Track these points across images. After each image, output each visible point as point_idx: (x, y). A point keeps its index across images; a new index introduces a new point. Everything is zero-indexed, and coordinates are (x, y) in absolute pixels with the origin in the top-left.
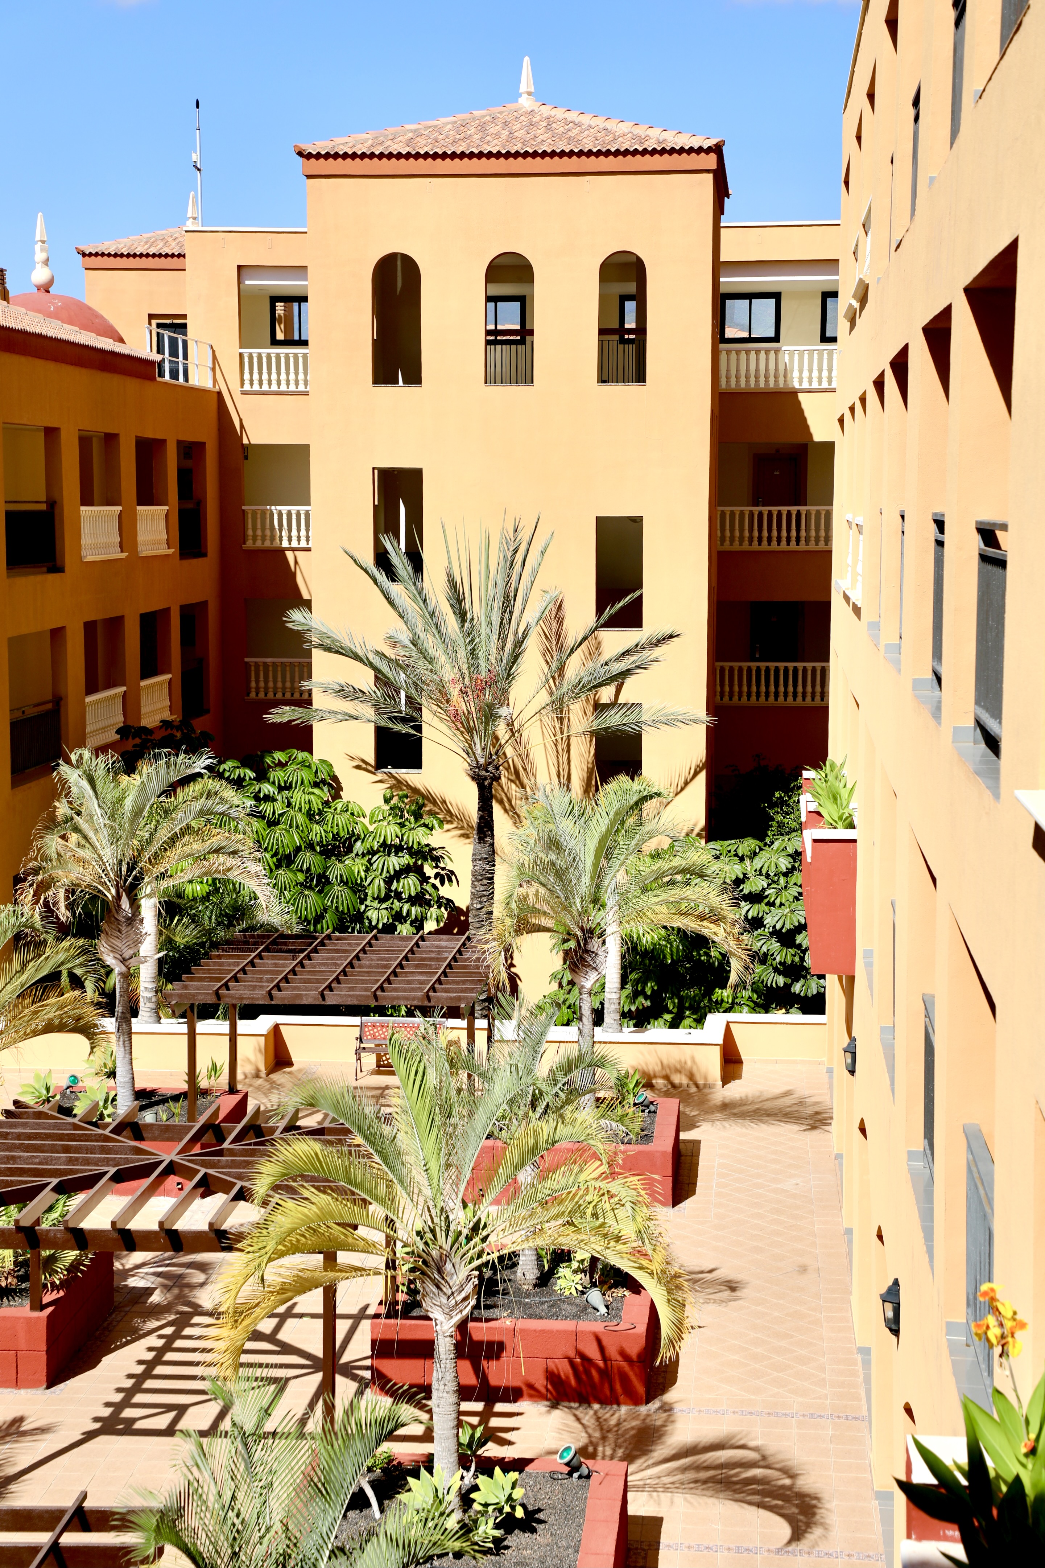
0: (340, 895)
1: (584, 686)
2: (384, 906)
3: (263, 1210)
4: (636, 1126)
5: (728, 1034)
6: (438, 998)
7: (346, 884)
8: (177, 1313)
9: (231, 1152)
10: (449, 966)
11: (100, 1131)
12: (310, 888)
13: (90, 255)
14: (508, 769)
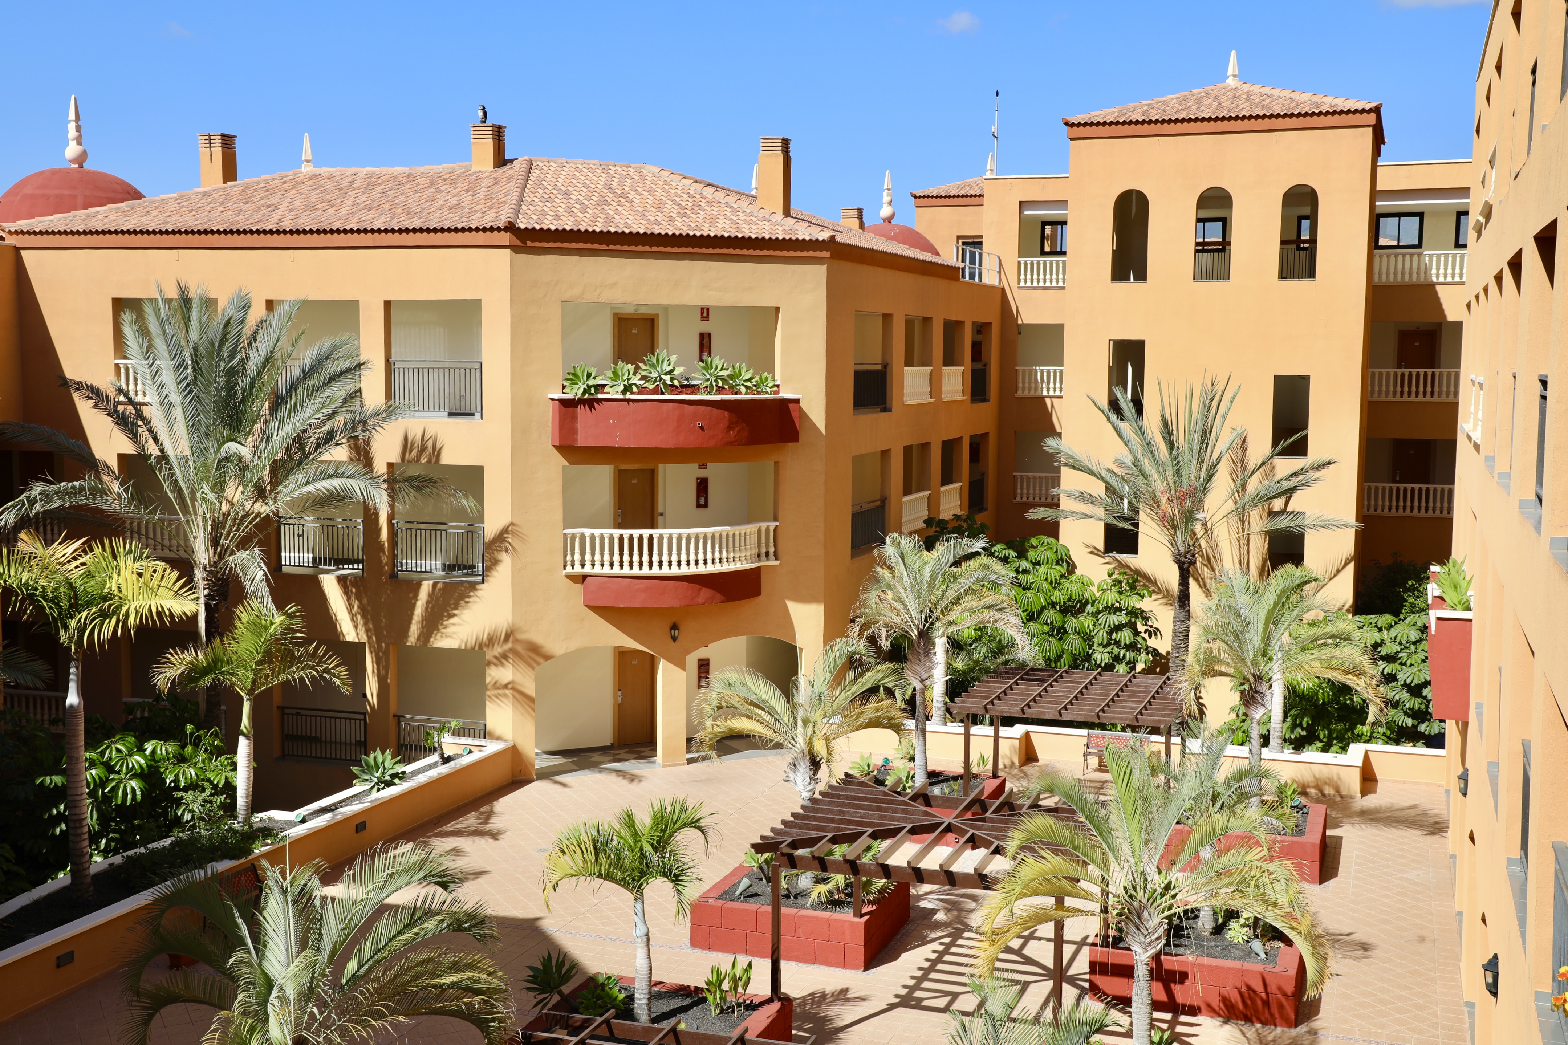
0: (1074, 643)
1: (1261, 498)
2: (1106, 650)
3: (1012, 863)
4: (1292, 824)
5: (1366, 759)
6: (1144, 720)
7: (1079, 633)
8: (955, 929)
9: (992, 820)
10: (1153, 697)
11: (902, 798)
12: (1052, 635)
13: (920, 197)
14: (1202, 556)
